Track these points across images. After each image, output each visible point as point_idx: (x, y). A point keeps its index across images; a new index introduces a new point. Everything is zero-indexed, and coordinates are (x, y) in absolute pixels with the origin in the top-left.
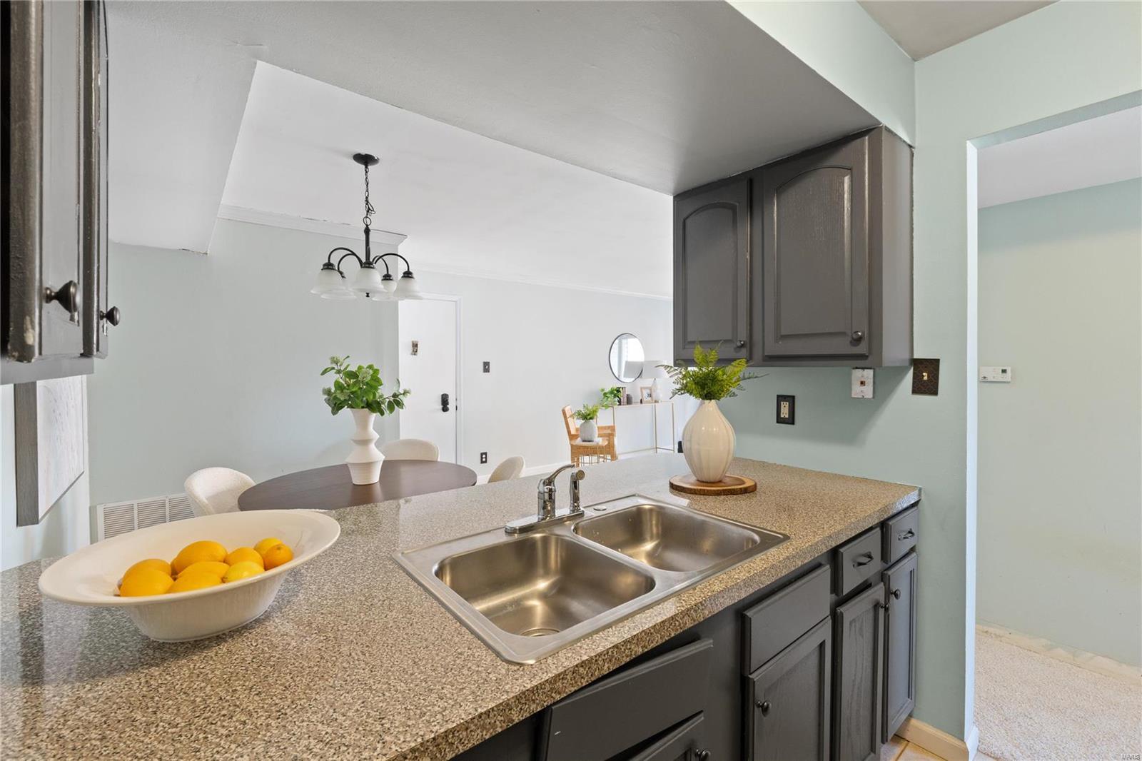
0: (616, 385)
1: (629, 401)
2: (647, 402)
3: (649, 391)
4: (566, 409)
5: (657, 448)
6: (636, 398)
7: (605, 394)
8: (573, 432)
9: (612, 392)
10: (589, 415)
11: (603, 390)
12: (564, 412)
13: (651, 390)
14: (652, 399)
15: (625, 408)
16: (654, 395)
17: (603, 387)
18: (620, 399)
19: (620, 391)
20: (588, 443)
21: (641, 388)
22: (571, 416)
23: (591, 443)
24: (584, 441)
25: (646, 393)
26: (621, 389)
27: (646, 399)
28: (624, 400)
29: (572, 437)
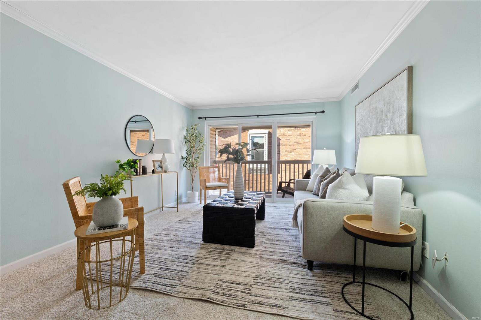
0: (132, 158)
1: (144, 171)
2: (159, 172)
3: (159, 163)
4: (71, 183)
5: (163, 207)
6: (150, 170)
7: (121, 166)
8: (81, 212)
9: (128, 163)
10: (110, 189)
11: (118, 162)
12: (66, 187)
13: (161, 162)
14: (162, 170)
15: (141, 177)
16: (164, 166)
17: (119, 159)
18: (137, 170)
19: (137, 163)
20: (108, 230)
21: (154, 161)
22: (78, 193)
23: (114, 230)
24: (101, 228)
25: (157, 165)
26: (138, 161)
27: (158, 169)
28: (140, 170)
29: (79, 221)
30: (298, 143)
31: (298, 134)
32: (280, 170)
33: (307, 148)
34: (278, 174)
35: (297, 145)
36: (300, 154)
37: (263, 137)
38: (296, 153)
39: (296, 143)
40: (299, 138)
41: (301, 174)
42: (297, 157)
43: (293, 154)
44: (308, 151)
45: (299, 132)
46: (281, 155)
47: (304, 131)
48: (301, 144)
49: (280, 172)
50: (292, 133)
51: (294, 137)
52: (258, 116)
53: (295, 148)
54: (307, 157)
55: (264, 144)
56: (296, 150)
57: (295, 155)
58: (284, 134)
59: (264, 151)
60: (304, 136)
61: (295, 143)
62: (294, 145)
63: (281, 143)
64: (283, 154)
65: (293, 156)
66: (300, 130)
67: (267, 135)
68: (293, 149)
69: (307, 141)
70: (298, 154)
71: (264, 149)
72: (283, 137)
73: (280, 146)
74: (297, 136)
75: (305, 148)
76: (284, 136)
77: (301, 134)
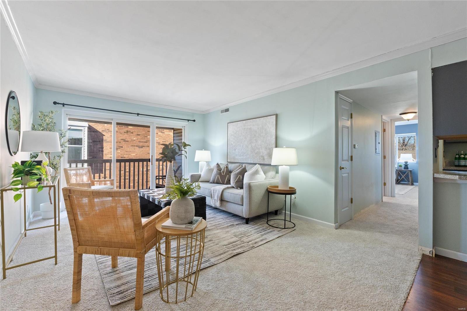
30: (125, 141)
31: (125, 131)
32: (104, 170)
33: (134, 146)
34: (101, 174)
35: (124, 142)
36: (127, 152)
37: (81, 130)
38: (123, 150)
39: (123, 141)
40: (126, 135)
41: (127, 172)
42: (124, 155)
43: (120, 151)
44: (136, 149)
45: (126, 130)
46: (104, 152)
47: (131, 129)
48: (128, 141)
49: (104, 171)
50: (118, 129)
51: (121, 134)
52: (138, 114)
53: (121, 146)
54: (135, 155)
55: (82, 139)
56: (122, 147)
57: (121, 153)
58: (108, 130)
59: (82, 147)
60: (132, 134)
61: (121, 140)
62: (120, 143)
63: (104, 139)
64: (107, 151)
65: (120, 154)
66: (128, 127)
67: (86, 128)
68: (120, 147)
69: (134, 139)
70: (125, 151)
71: (82, 145)
72: (107, 133)
73: (104, 143)
74: (124, 133)
75: (132, 146)
76: (108, 131)
77: (128, 131)
